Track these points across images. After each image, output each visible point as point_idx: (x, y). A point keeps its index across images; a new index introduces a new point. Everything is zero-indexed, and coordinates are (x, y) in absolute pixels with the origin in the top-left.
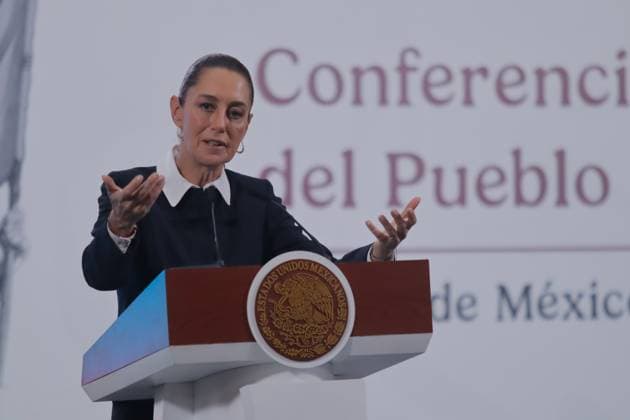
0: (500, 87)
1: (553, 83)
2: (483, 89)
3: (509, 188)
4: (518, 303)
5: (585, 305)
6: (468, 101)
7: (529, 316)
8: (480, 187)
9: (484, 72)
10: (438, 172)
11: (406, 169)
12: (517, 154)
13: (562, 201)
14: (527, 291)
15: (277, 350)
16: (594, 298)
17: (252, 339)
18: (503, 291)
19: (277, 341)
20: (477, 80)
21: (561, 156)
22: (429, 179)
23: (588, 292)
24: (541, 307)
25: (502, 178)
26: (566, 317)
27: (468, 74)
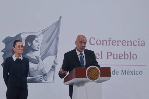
0: (122, 43)
1: (129, 43)
2: (120, 43)
3: (123, 57)
4: (124, 72)
5: (133, 73)
6: (118, 45)
7: (126, 74)
8: (119, 57)
9: (120, 41)
10: (114, 54)
11: (109, 54)
12: (124, 52)
13: (130, 59)
14: (125, 71)
15: (90, 79)
16: (135, 72)
17: (86, 77)
18: (122, 71)
19: (90, 78)
20: (119, 42)
21: (130, 53)
22: (112, 55)
23: (134, 71)
24: (127, 73)
25: (122, 56)
26: (131, 74)
27: (118, 41)
